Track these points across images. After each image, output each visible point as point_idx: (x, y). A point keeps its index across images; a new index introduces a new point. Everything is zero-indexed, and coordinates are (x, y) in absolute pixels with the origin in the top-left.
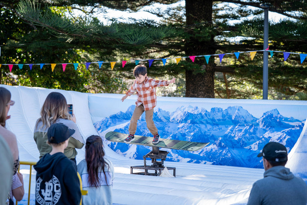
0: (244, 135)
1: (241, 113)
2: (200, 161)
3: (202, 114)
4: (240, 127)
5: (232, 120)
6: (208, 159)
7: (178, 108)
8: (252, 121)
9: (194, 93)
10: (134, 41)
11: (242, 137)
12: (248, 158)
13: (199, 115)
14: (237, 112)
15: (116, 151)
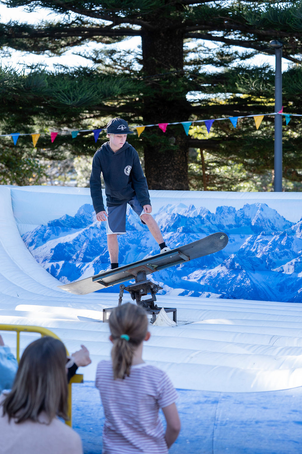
0: (271, 250)
1: (265, 214)
2: (201, 293)
3: (201, 217)
4: (264, 237)
5: (251, 226)
6: (213, 289)
7: (162, 208)
8: (284, 227)
9: (158, 181)
10: (74, 100)
11: (269, 254)
12: (279, 286)
13: (198, 219)
14: (260, 214)
15: (60, 279)
